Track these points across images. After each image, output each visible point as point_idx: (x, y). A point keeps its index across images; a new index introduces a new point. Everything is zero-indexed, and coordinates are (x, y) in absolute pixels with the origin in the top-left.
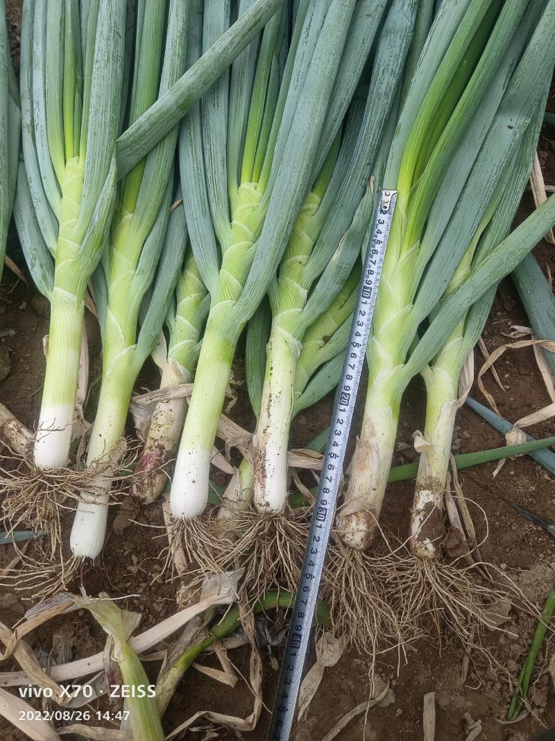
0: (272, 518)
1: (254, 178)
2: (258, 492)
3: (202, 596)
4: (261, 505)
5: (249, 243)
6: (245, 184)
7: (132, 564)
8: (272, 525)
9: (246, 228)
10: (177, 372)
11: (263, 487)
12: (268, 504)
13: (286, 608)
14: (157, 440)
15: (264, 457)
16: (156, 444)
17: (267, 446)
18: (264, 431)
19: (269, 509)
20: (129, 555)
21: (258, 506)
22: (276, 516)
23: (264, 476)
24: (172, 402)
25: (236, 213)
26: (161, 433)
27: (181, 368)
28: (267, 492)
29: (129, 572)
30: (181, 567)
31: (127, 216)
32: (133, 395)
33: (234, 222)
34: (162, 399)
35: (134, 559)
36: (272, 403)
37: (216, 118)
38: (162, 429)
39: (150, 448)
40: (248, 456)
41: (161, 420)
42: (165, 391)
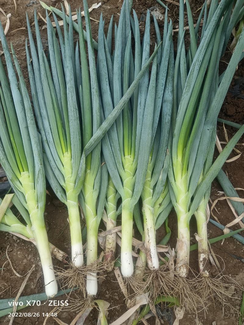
0: (156, 272)
1: (129, 154)
2: (150, 263)
3: (136, 303)
4: (152, 268)
5: (132, 177)
6: (127, 156)
7: (107, 294)
8: (156, 274)
9: (130, 172)
10: (112, 223)
11: (152, 262)
12: (154, 267)
13: (165, 302)
14: (110, 249)
15: (150, 251)
16: (110, 250)
17: (150, 247)
18: (148, 242)
19: (154, 269)
20: (106, 291)
21: (151, 268)
22: (157, 271)
23: (151, 258)
24: (112, 234)
25: (126, 167)
26: (111, 246)
27: (113, 221)
28: (153, 263)
29: (106, 297)
30: (125, 293)
31: (88, 171)
32: (98, 233)
33: (125, 170)
34: (109, 233)
35: (107, 292)
36: (149, 231)
37: (114, 135)
38: (111, 245)
39: (108, 252)
40: (143, 251)
41: (110, 241)
42: (110, 231)
